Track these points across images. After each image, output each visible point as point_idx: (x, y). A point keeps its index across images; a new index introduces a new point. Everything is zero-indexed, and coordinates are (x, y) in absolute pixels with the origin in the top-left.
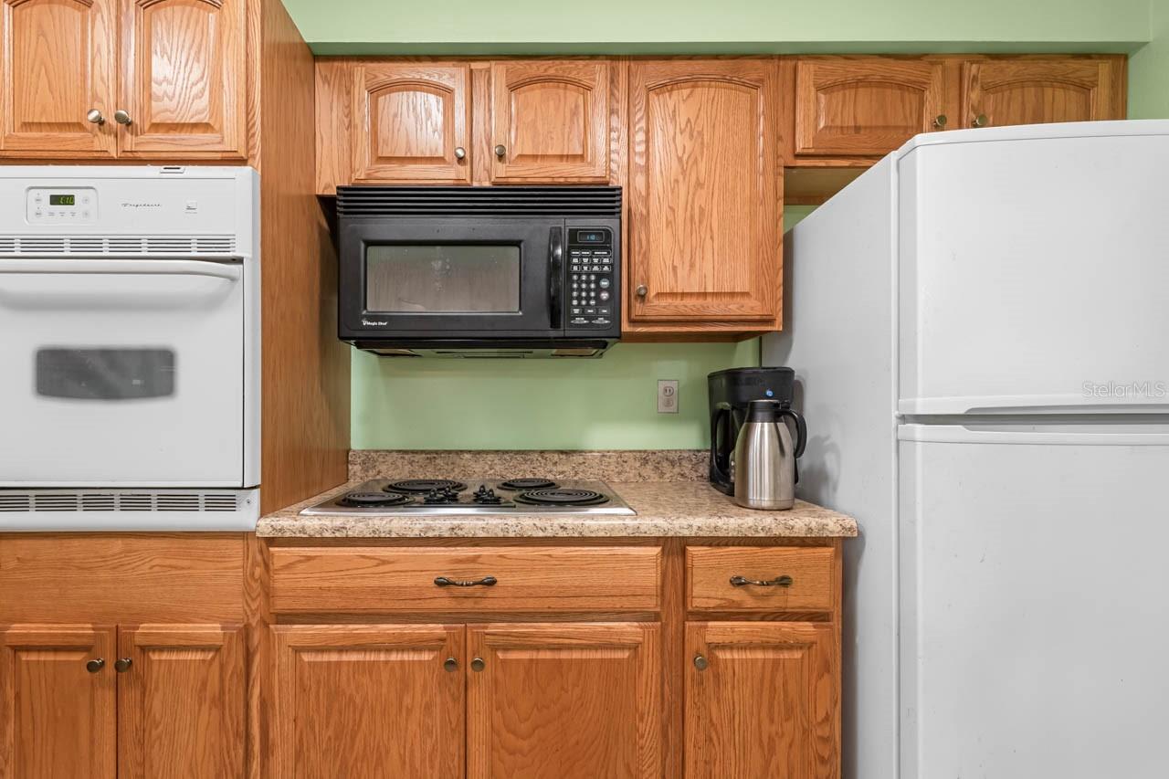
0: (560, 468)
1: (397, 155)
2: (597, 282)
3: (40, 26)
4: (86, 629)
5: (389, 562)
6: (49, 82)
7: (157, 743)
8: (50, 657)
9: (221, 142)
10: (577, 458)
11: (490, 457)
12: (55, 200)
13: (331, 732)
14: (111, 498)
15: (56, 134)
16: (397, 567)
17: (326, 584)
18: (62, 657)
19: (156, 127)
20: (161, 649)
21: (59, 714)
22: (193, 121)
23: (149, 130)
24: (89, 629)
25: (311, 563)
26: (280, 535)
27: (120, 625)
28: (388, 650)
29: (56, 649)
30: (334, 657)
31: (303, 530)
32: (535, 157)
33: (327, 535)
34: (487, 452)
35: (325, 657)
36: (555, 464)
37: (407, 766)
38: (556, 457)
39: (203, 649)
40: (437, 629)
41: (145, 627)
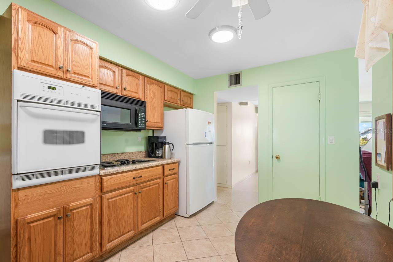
0: (121, 157)
1: (104, 83)
2: (143, 119)
3: (39, 33)
4: (54, 210)
5: (125, 176)
6: (42, 51)
7: (75, 234)
8: (41, 222)
9: (92, 82)
10: (125, 154)
11: (107, 156)
12: (49, 88)
13: (115, 215)
14: (62, 171)
15: (44, 66)
16: (127, 177)
17: (114, 183)
18: (46, 220)
19: (75, 73)
20: (75, 209)
21: (45, 237)
22: (85, 75)
23: (73, 74)
24: (55, 209)
25: (111, 179)
26: (105, 174)
27: (64, 206)
28: (125, 194)
29: (43, 219)
30: (115, 199)
31: (110, 172)
32: (130, 91)
33: (114, 172)
34: (106, 154)
35: (113, 199)
36: (120, 156)
37: (128, 217)
38: (121, 154)
39: (87, 206)
40: (133, 188)
41: (72, 204)
